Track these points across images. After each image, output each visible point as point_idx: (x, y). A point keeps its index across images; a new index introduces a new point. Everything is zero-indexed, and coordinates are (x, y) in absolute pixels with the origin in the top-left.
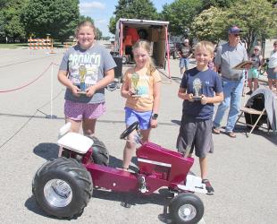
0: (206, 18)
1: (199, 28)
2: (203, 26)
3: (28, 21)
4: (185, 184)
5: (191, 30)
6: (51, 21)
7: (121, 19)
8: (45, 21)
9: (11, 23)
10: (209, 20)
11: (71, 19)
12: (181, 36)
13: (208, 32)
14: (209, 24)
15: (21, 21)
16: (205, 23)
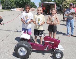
0: (67, 2)
1: (65, 5)
2: (66, 4)
3: (17, 3)
4: (57, 48)
5: (62, 5)
7: (42, 2)
8: (21, 3)
9: (12, 4)
10: (68, 3)
11: (28, 3)
12: (59, 7)
13: (68, 6)
14: (68, 4)
15: (15, 3)
16: (67, 3)
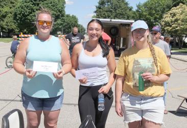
3: (21, 18)
10: (178, 16)
11: (58, 17)
14: (176, 20)
15: (14, 19)
16: (173, 19)
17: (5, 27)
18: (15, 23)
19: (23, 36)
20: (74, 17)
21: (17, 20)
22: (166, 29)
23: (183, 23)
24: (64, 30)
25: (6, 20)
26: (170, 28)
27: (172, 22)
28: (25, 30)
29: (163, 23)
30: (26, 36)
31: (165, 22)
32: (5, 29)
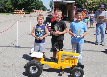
6: (24, 2)
10: (93, 1)
13: (93, 6)
17: (7, 7)
18: (12, 5)
19: (16, 11)
20: (41, 2)
21: (13, 3)
22: (88, 7)
23: (97, 4)
24: (36, 8)
25: (7, 4)
26: (90, 7)
27: (91, 3)
28: (17, 9)
29: (86, 4)
30: (17, 11)
31: (87, 3)
32: (7, 8)
